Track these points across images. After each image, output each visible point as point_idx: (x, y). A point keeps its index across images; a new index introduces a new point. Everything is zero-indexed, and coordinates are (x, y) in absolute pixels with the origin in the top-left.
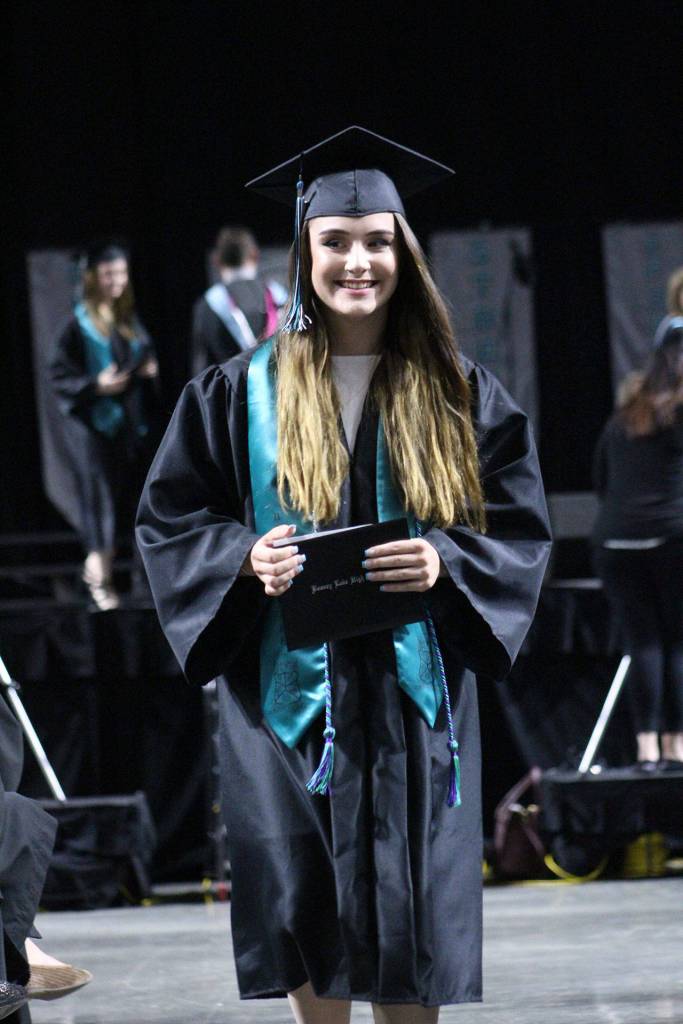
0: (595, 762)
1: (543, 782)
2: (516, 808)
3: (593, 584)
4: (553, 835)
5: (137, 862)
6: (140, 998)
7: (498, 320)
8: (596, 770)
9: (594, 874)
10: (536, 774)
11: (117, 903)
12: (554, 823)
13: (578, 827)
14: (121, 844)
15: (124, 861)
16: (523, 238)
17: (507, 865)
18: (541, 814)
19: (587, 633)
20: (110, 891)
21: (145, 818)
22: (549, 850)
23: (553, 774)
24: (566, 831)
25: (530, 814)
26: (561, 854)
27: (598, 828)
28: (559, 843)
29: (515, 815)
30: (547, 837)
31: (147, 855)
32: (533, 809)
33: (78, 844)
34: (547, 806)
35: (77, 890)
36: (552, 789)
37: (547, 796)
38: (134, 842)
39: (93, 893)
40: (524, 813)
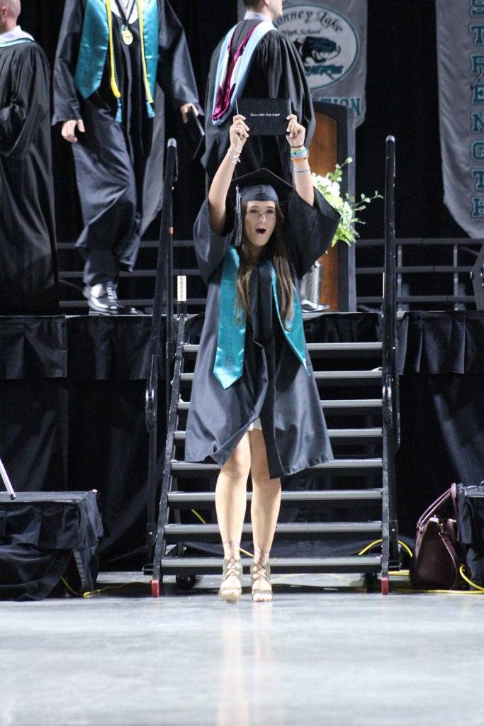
2: (435, 519)
4: (468, 546)
5: (77, 555)
10: (454, 489)
11: (57, 593)
12: (466, 539)
14: (62, 539)
15: (67, 553)
17: (423, 572)
18: (457, 526)
20: (51, 582)
21: (92, 514)
22: (461, 562)
24: (477, 544)
25: (447, 526)
28: (471, 555)
29: (433, 524)
30: (461, 550)
32: (451, 521)
33: (23, 538)
34: (461, 519)
35: (20, 581)
36: (466, 504)
37: (462, 512)
38: (75, 536)
39: (34, 583)
40: (442, 525)
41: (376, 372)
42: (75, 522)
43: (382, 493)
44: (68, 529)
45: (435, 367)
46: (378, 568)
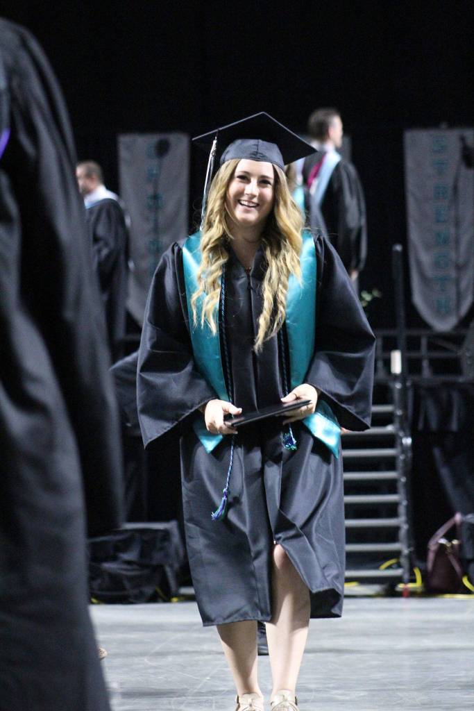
1: (462, 523)
2: (443, 541)
4: (469, 561)
5: (168, 569)
6: (151, 671)
7: (450, 192)
10: (458, 517)
11: (153, 599)
12: (470, 554)
14: (157, 557)
15: (159, 569)
16: (470, 135)
17: (436, 582)
18: (460, 546)
20: (149, 590)
21: (176, 539)
22: (465, 573)
23: (471, 518)
25: (453, 546)
26: (473, 575)
28: (472, 567)
29: (442, 546)
30: (465, 563)
31: (176, 566)
32: (455, 542)
33: (127, 556)
34: (465, 541)
35: (124, 589)
36: (469, 529)
37: (465, 534)
38: (167, 556)
39: (136, 591)
40: (449, 545)
41: (390, 429)
43: (401, 522)
45: (434, 424)
46: (399, 580)
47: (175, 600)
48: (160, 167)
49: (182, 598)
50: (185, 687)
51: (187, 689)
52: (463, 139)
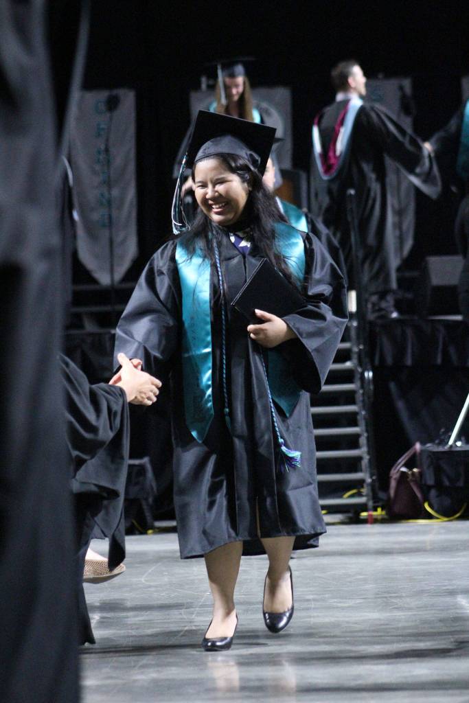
0: (458, 438)
1: (422, 451)
2: (404, 469)
3: (459, 318)
4: (429, 488)
5: (144, 503)
8: (459, 444)
9: (458, 515)
10: (418, 446)
11: (130, 531)
12: (430, 481)
13: (447, 483)
14: (132, 491)
15: (136, 502)
16: (407, 83)
17: (397, 508)
18: (421, 474)
19: (452, 351)
21: (150, 474)
22: (426, 499)
23: (430, 446)
24: (438, 485)
25: (413, 474)
26: (434, 501)
27: (461, 484)
28: (433, 493)
29: (403, 473)
30: (426, 490)
31: (150, 500)
32: (415, 470)
34: (425, 468)
36: (429, 456)
37: (425, 462)
38: (143, 489)
40: (410, 473)
41: (349, 365)
42: (141, 478)
43: (362, 452)
44: (137, 484)
45: (389, 360)
47: (150, 531)
48: (111, 119)
49: (157, 530)
50: (189, 601)
51: (191, 603)
52: (401, 88)
